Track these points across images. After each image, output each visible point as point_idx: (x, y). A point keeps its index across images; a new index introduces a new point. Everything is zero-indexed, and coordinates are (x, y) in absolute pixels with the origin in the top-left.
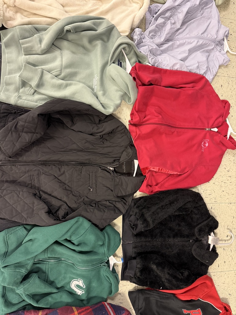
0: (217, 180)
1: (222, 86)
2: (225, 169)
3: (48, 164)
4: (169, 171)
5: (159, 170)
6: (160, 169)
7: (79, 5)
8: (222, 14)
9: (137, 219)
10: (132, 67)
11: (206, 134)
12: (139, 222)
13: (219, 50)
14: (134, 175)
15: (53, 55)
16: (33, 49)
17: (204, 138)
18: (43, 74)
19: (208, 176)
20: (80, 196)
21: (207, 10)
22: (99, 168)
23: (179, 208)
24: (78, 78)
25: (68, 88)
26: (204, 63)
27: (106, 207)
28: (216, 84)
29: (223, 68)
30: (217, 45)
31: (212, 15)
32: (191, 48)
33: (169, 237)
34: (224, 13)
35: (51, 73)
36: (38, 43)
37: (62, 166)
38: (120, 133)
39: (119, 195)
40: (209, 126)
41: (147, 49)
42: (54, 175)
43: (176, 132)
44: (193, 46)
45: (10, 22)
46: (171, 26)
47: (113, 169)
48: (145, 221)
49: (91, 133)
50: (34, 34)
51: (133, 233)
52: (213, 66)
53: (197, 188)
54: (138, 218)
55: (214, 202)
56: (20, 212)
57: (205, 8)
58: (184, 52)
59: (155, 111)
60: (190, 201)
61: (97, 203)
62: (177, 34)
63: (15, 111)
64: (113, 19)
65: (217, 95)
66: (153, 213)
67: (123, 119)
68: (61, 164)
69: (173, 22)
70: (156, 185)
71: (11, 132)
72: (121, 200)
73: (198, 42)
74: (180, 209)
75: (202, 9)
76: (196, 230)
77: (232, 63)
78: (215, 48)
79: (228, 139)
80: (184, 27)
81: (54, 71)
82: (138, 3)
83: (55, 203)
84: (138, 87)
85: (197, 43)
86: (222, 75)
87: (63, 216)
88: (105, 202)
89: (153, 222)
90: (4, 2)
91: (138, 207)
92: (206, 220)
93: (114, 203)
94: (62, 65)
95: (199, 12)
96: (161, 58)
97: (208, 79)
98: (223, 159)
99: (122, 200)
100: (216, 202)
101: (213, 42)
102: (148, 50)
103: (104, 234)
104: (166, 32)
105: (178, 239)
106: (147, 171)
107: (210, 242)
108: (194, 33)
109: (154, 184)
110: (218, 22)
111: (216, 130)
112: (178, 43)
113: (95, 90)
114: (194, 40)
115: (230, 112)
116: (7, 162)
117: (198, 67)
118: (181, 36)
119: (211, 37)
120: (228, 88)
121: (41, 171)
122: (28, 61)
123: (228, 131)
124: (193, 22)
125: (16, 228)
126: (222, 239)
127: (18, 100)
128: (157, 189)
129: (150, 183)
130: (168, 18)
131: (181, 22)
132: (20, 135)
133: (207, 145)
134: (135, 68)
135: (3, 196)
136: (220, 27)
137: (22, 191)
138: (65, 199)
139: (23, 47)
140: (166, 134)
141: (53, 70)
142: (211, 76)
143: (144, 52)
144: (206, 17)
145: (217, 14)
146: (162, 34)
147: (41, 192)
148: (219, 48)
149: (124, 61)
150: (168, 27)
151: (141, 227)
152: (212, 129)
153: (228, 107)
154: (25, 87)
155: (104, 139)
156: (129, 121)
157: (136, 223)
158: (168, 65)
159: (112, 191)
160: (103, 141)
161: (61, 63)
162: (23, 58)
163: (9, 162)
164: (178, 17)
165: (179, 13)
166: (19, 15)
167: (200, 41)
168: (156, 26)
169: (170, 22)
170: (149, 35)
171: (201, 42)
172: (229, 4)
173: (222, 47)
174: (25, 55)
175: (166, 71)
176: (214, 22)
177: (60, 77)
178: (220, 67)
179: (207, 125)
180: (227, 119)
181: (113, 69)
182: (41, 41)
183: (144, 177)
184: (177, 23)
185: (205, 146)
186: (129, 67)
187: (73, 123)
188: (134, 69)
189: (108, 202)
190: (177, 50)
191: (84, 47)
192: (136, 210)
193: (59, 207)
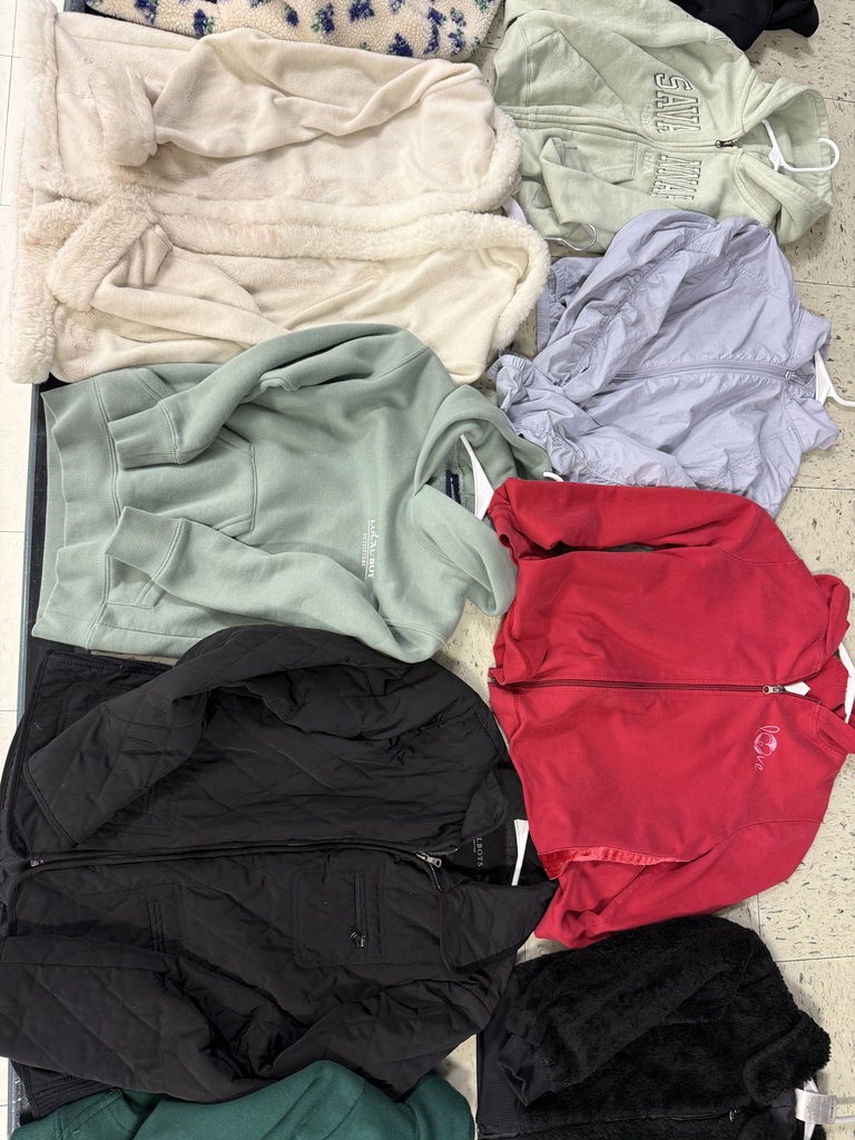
0: (816, 869)
1: (815, 522)
2: (844, 826)
3: (206, 855)
4: (644, 858)
5: (606, 857)
6: (611, 852)
7: (308, 281)
8: (801, 270)
9: (532, 1047)
10: (496, 492)
11: (768, 705)
12: (537, 1056)
13: (798, 397)
14: (515, 882)
15: (224, 466)
16: (155, 451)
17: (763, 719)
18: (192, 536)
19: (782, 862)
20: (320, 969)
21: (749, 266)
22: (388, 858)
23: (685, 1001)
24: (311, 535)
25: (276, 577)
26: (747, 453)
27: (416, 1010)
28: (794, 517)
29: (814, 458)
30: (792, 381)
31: (767, 280)
32: (701, 404)
33: (650, 1104)
34: (808, 266)
35: (217, 527)
36: (172, 427)
37: (256, 857)
38: (458, 722)
39: (464, 962)
40: (778, 677)
41: (544, 424)
42: (228, 895)
43: (658, 703)
44: (708, 395)
45: (75, 364)
46: (627, 333)
47: (438, 863)
48: (561, 1053)
49: (355, 733)
50: (156, 397)
51: (517, 1100)
52: (781, 457)
53: (745, 908)
54: (536, 1044)
55: (810, 956)
56: (111, 1047)
57: (741, 259)
58: (676, 417)
59: (581, 633)
60: (721, 974)
61: (383, 994)
62: (647, 356)
63: (94, 670)
64: (424, 322)
65: (801, 562)
66: (589, 1022)
67: (468, 664)
68: (251, 851)
69: (633, 317)
70: (598, 910)
71: (77, 756)
72: (471, 978)
73: (722, 381)
74: (687, 1007)
75: (732, 264)
76: (749, 1071)
77: (848, 438)
78: (784, 395)
79: (847, 721)
80: (673, 330)
81: (227, 522)
82: (510, 266)
83: (236, 1002)
84: (516, 561)
85: (721, 385)
86: (816, 483)
87: (262, 1057)
88: (410, 990)
89: (590, 1057)
90: (56, 300)
91: (533, 1004)
92: (783, 1034)
93: (445, 989)
94: (254, 498)
95: (722, 274)
96: (595, 446)
97: (765, 506)
98: (833, 793)
99: (474, 975)
100: (818, 956)
101: (777, 375)
102: (548, 425)
103: (413, 1111)
104: (609, 358)
105: (685, 1110)
106: (563, 865)
107: (801, 1115)
108: (711, 349)
109: (591, 904)
110: (791, 307)
111: (801, 689)
112: (653, 386)
113: (369, 573)
114: (709, 375)
115: (849, 619)
116: (63, 857)
117: (727, 468)
118: (661, 362)
119: (769, 358)
120: (837, 528)
121: (183, 884)
122: (139, 490)
123: (848, 689)
124: (704, 311)
125: (98, 1102)
126: (847, 1095)
127: (102, 635)
128: (601, 925)
129: (575, 906)
130: (617, 308)
131: (660, 316)
132: (111, 764)
133: (773, 745)
134: (503, 493)
135: (49, 989)
136: (800, 320)
137: (119, 969)
138: (268, 985)
139: (121, 449)
140: (623, 712)
141: (225, 518)
142: (775, 495)
143: (534, 433)
144: (747, 290)
145: (784, 279)
146: (596, 360)
147: (182, 962)
148: (797, 392)
149: (465, 468)
150: (617, 338)
151: (546, 1077)
152: (789, 689)
153: (842, 604)
154: (125, 582)
155: (404, 746)
156: (492, 673)
157: (526, 1063)
158: (618, 469)
159: (436, 941)
160: (400, 754)
161: (250, 490)
162: (120, 481)
163: (72, 856)
164: (648, 299)
165: (653, 286)
166: (104, 337)
167: (730, 376)
168: (576, 341)
169: (623, 320)
170: (549, 371)
171: (733, 380)
172: (826, 232)
173: (809, 385)
174: (127, 469)
175: (612, 493)
176: (777, 303)
177: (247, 538)
178: (805, 456)
179: (768, 674)
180: (841, 647)
181: (430, 504)
182: (180, 422)
183: (553, 885)
184: (647, 319)
185: (765, 749)
186: (483, 491)
187: (295, 702)
188: (501, 497)
189: (422, 987)
190: (652, 409)
191: (328, 429)
192: (528, 1018)
193: (250, 1017)
